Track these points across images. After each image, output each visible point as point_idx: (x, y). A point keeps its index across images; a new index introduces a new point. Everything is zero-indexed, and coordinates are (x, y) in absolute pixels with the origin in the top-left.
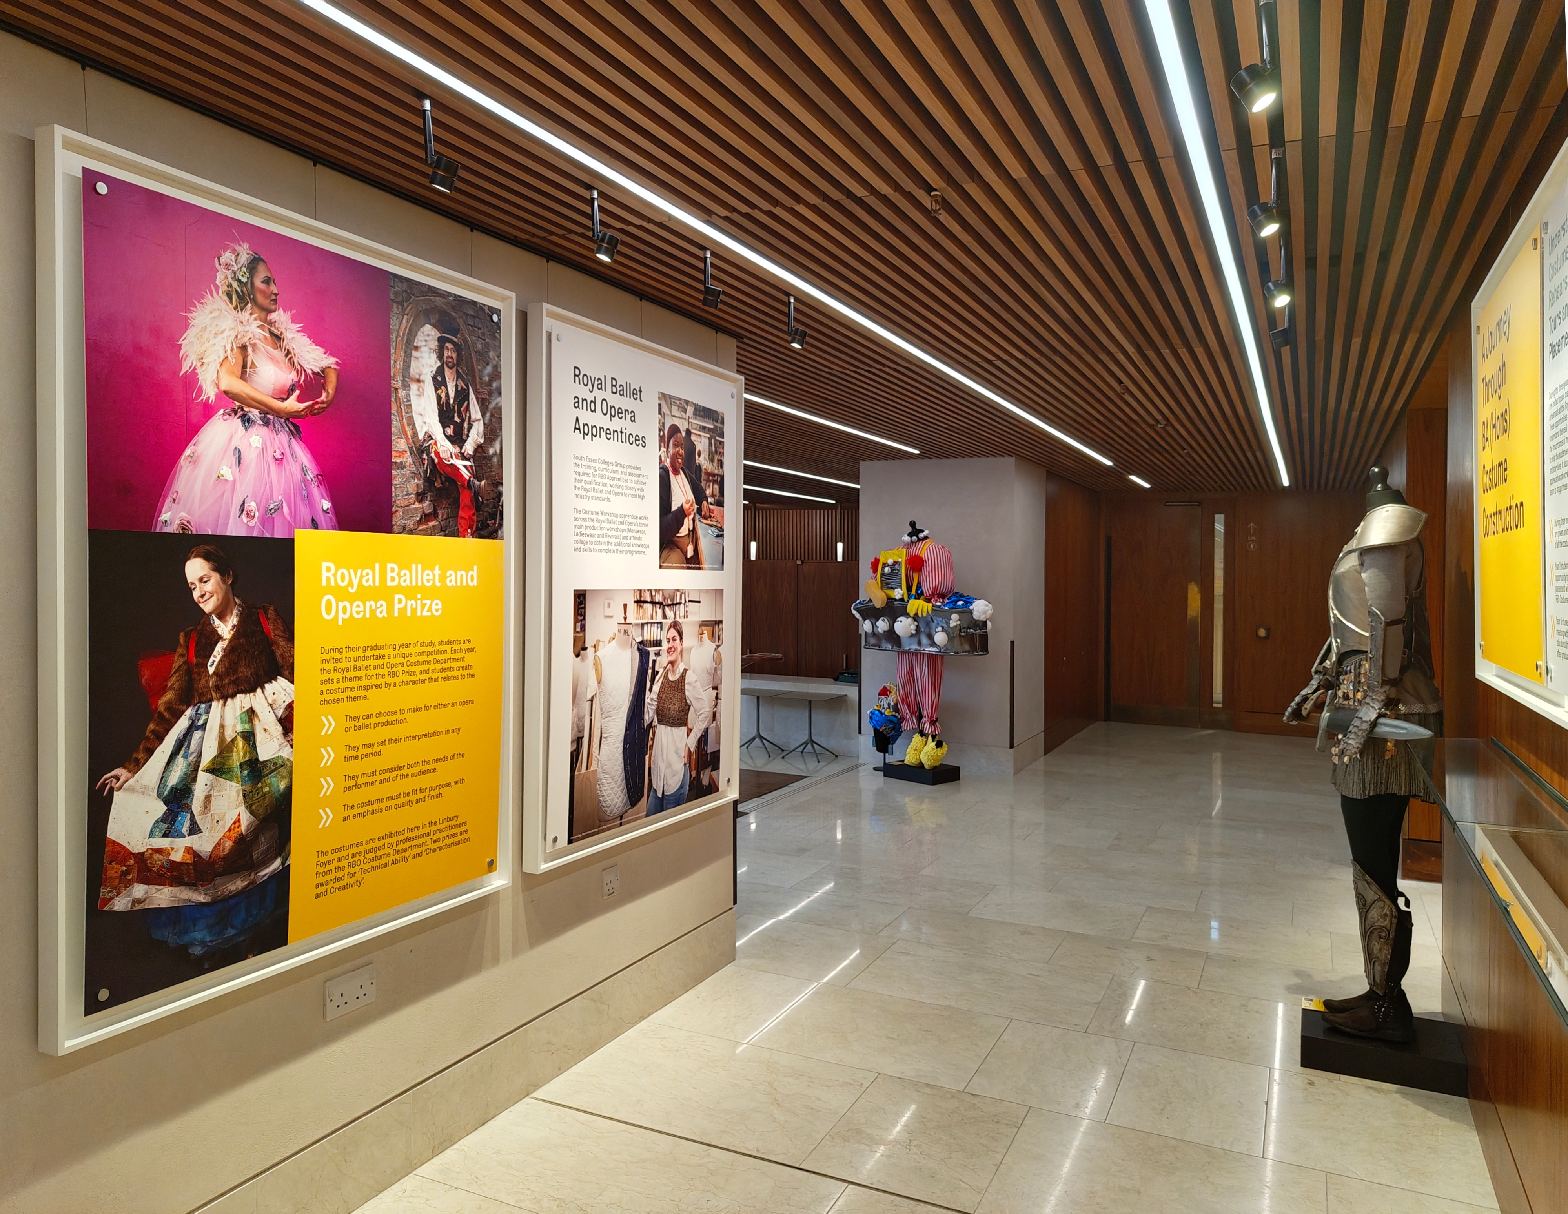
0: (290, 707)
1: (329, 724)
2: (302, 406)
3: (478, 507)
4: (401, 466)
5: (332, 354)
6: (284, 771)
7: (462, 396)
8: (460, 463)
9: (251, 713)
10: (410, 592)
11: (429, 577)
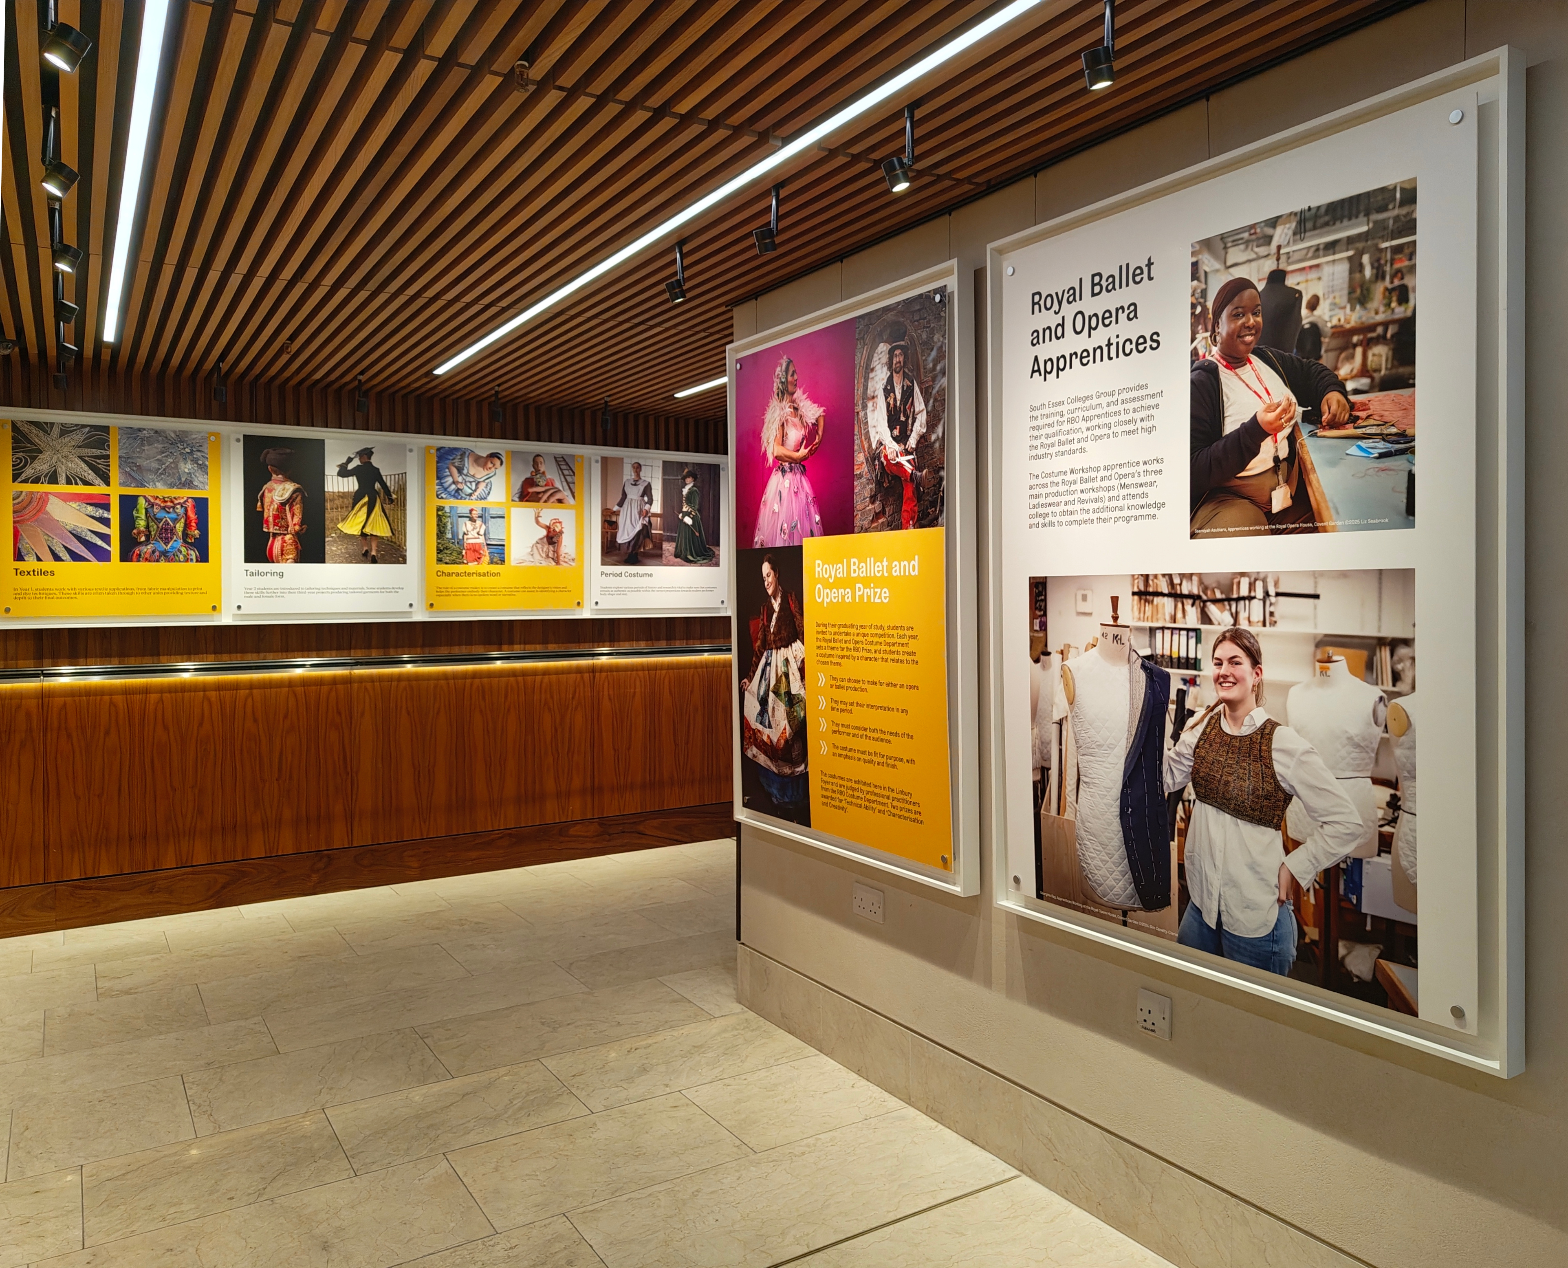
0: (803, 661)
1: (822, 680)
2: (807, 451)
3: (919, 497)
4: (860, 476)
5: (821, 405)
6: (802, 704)
7: (908, 394)
8: (903, 460)
9: (787, 661)
10: (867, 581)
11: (878, 568)
